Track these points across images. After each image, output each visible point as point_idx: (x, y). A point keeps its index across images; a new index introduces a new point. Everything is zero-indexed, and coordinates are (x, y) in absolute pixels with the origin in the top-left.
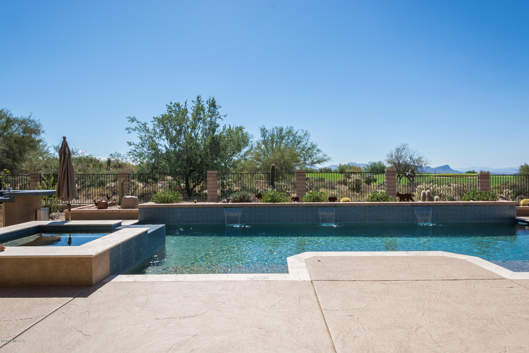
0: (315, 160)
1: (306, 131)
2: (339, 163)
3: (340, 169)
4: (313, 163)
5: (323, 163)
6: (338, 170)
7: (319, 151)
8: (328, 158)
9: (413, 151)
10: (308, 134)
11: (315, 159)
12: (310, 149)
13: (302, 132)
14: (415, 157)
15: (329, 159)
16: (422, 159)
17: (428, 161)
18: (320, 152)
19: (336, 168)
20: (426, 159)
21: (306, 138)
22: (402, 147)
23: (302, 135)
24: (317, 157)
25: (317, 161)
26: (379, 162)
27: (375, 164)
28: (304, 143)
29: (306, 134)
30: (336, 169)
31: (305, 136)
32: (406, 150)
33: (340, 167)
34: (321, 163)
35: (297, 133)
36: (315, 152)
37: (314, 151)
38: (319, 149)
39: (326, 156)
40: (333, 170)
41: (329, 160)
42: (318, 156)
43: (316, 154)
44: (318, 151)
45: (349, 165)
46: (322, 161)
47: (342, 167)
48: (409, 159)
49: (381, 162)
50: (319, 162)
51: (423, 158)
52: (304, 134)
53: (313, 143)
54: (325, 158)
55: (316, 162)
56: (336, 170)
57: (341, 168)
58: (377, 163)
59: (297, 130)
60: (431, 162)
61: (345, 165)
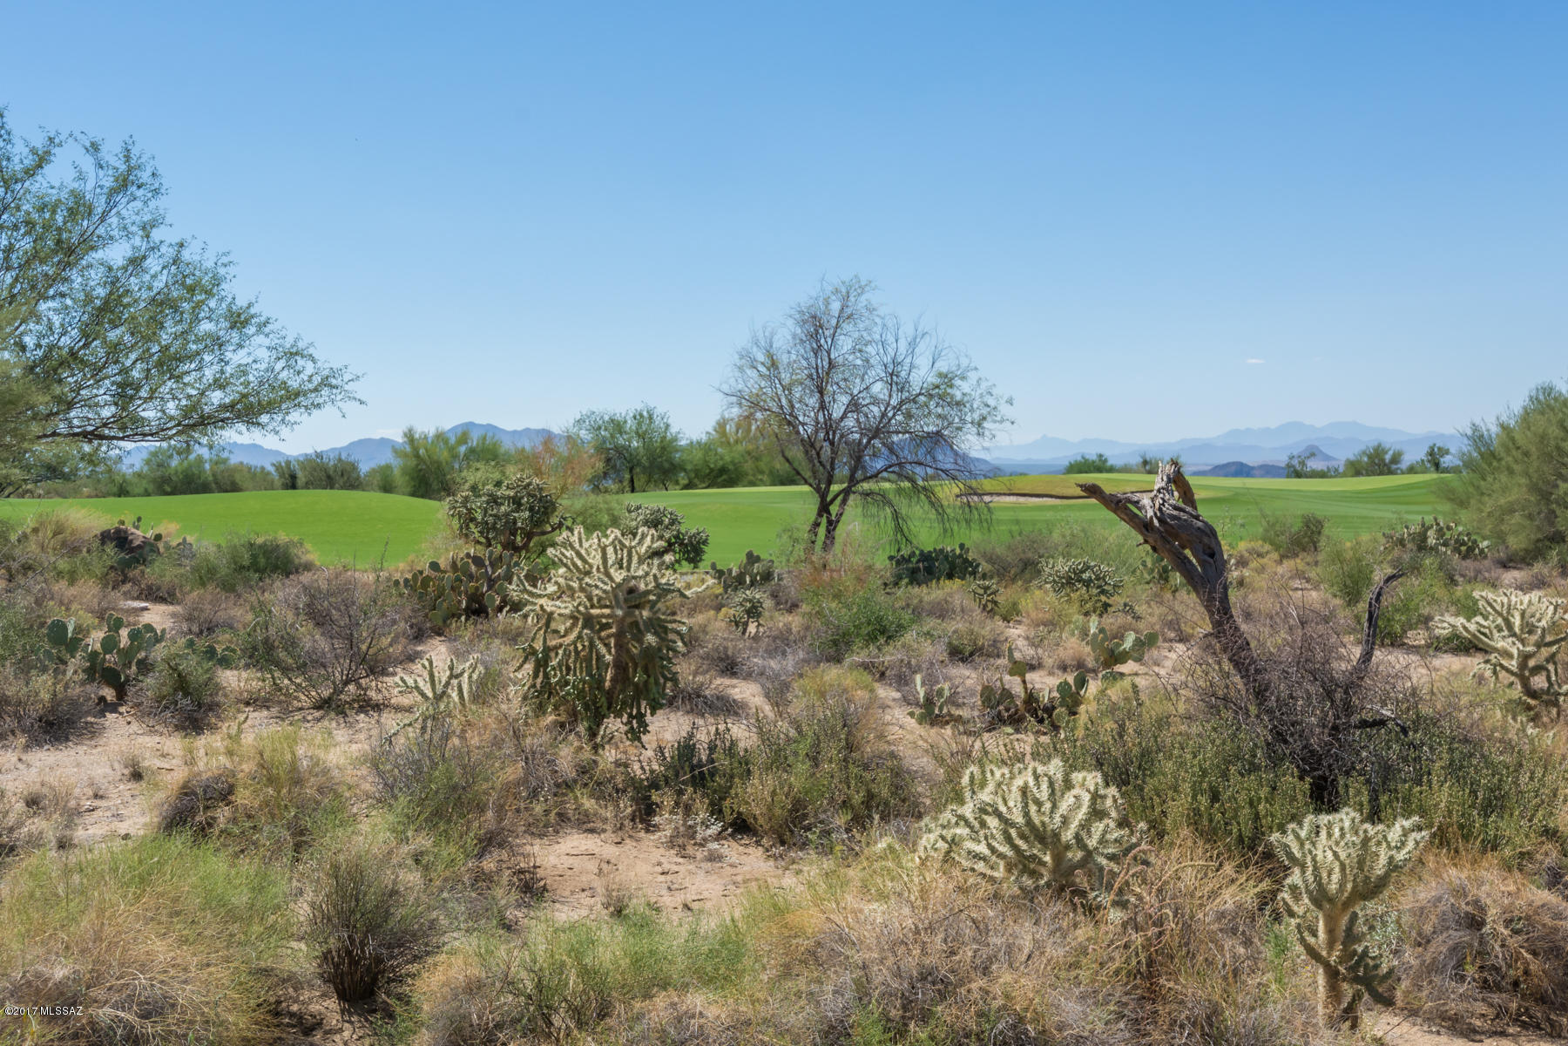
0: (216, 397)
1: (128, 158)
2: (404, 428)
3: (413, 462)
4: (197, 420)
5: (278, 418)
6: (397, 472)
7: (246, 323)
8: (317, 380)
9: (907, 330)
10: (145, 176)
11: (219, 384)
12: (162, 304)
13: (87, 164)
14: (921, 376)
15: (325, 383)
16: (961, 389)
17: (992, 402)
18: (251, 330)
19: (386, 458)
20: (984, 385)
21: (130, 210)
22: (835, 306)
23: (95, 183)
24: (229, 370)
25: (232, 406)
26: (639, 417)
27: (617, 426)
28: (117, 254)
29: (123, 183)
30: (383, 463)
31: (122, 200)
32: (861, 326)
33: (408, 449)
34: (264, 418)
35: (42, 159)
36: (209, 335)
37: (206, 327)
38: (241, 302)
39: (301, 362)
40: (364, 468)
41: (325, 392)
42: (237, 358)
43: (218, 343)
44: (238, 320)
45: (463, 438)
46: (270, 407)
47: (422, 452)
48: (878, 389)
49: (651, 417)
50: (247, 410)
51: (963, 378)
52: (108, 182)
53: (186, 255)
54: (294, 384)
55: (224, 407)
56: (388, 467)
57: (417, 456)
58: (630, 424)
59: (39, 142)
60: (1010, 402)
61: (440, 437)
